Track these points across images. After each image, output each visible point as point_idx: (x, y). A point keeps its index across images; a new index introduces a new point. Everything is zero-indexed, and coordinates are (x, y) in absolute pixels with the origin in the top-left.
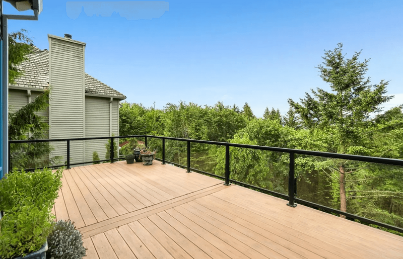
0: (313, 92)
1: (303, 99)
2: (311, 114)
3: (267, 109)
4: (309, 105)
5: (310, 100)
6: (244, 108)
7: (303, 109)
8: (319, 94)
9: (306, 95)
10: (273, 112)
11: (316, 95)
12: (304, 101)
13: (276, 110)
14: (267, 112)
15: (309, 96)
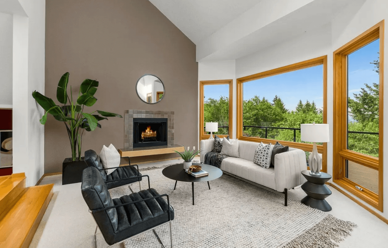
0: (368, 87)
1: (358, 94)
2: (365, 109)
3: (301, 102)
4: (364, 100)
5: (366, 95)
6: (274, 101)
7: (356, 103)
8: (374, 88)
9: (362, 91)
10: (308, 105)
11: (371, 90)
12: (358, 96)
13: (311, 103)
14: (301, 105)
15: (365, 91)
